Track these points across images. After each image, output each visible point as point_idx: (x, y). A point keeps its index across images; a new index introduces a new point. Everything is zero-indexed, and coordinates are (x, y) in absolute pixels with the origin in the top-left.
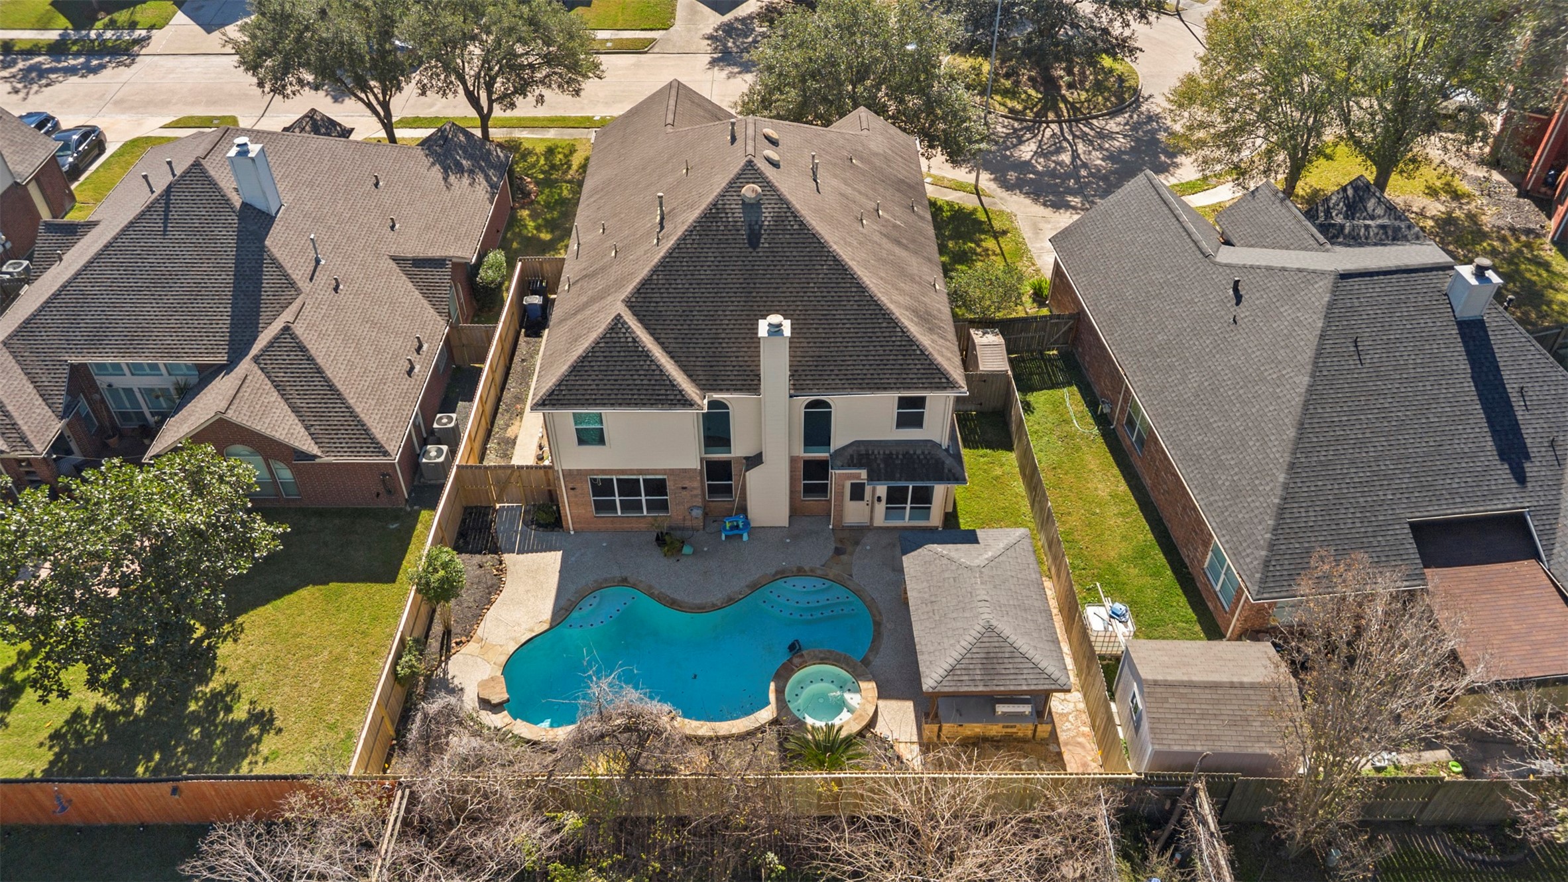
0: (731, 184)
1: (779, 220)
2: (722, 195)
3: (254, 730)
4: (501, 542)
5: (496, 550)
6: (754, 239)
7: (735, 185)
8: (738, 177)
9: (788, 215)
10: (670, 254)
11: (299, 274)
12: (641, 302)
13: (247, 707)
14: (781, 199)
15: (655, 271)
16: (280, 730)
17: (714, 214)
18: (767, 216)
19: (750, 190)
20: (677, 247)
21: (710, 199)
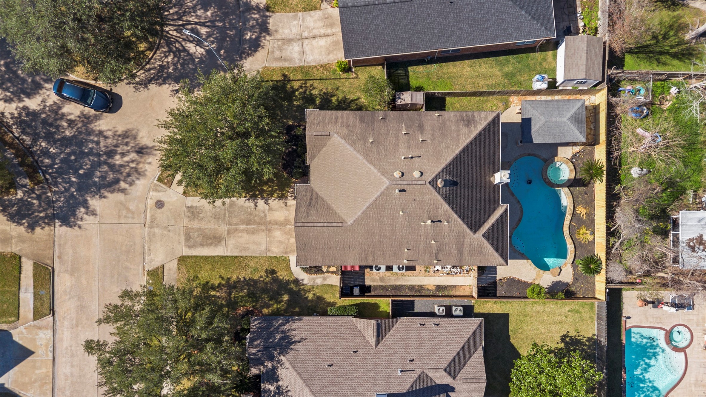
0: (437, 191)
1: (449, 173)
2: (441, 195)
3: (568, 339)
4: (491, 281)
5: (495, 282)
6: (455, 184)
7: (437, 189)
8: (435, 188)
9: (448, 169)
10: (460, 216)
11: (415, 376)
12: (475, 227)
13: (559, 344)
14: (442, 171)
15: (465, 222)
16: (568, 332)
17: (448, 199)
18: (448, 178)
19: (440, 183)
20: (457, 213)
21: (442, 200)
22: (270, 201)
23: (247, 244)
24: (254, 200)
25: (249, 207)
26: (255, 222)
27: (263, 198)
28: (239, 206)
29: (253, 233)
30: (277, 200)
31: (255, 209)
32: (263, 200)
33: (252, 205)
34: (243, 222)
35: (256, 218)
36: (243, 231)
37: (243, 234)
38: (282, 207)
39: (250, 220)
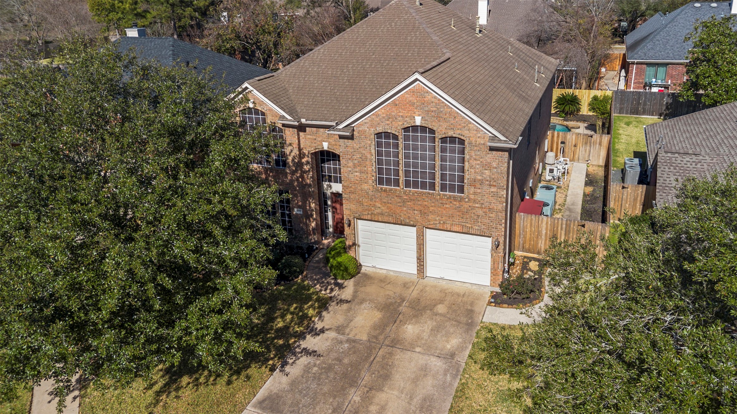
22: (319, 325)
23: (411, 398)
24: (294, 354)
25: (307, 369)
26: (356, 367)
27: (301, 336)
28: (287, 388)
29: (386, 377)
30: (324, 313)
31: (319, 356)
32: (308, 337)
33: (304, 360)
34: (341, 391)
35: (346, 361)
36: (367, 399)
37: (376, 400)
38: (349, 310)
39: (345, 375)
